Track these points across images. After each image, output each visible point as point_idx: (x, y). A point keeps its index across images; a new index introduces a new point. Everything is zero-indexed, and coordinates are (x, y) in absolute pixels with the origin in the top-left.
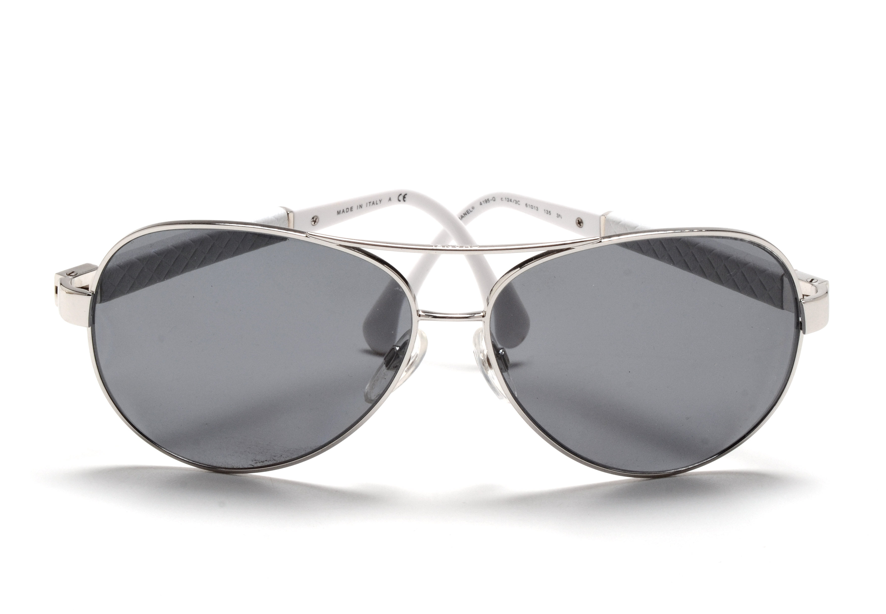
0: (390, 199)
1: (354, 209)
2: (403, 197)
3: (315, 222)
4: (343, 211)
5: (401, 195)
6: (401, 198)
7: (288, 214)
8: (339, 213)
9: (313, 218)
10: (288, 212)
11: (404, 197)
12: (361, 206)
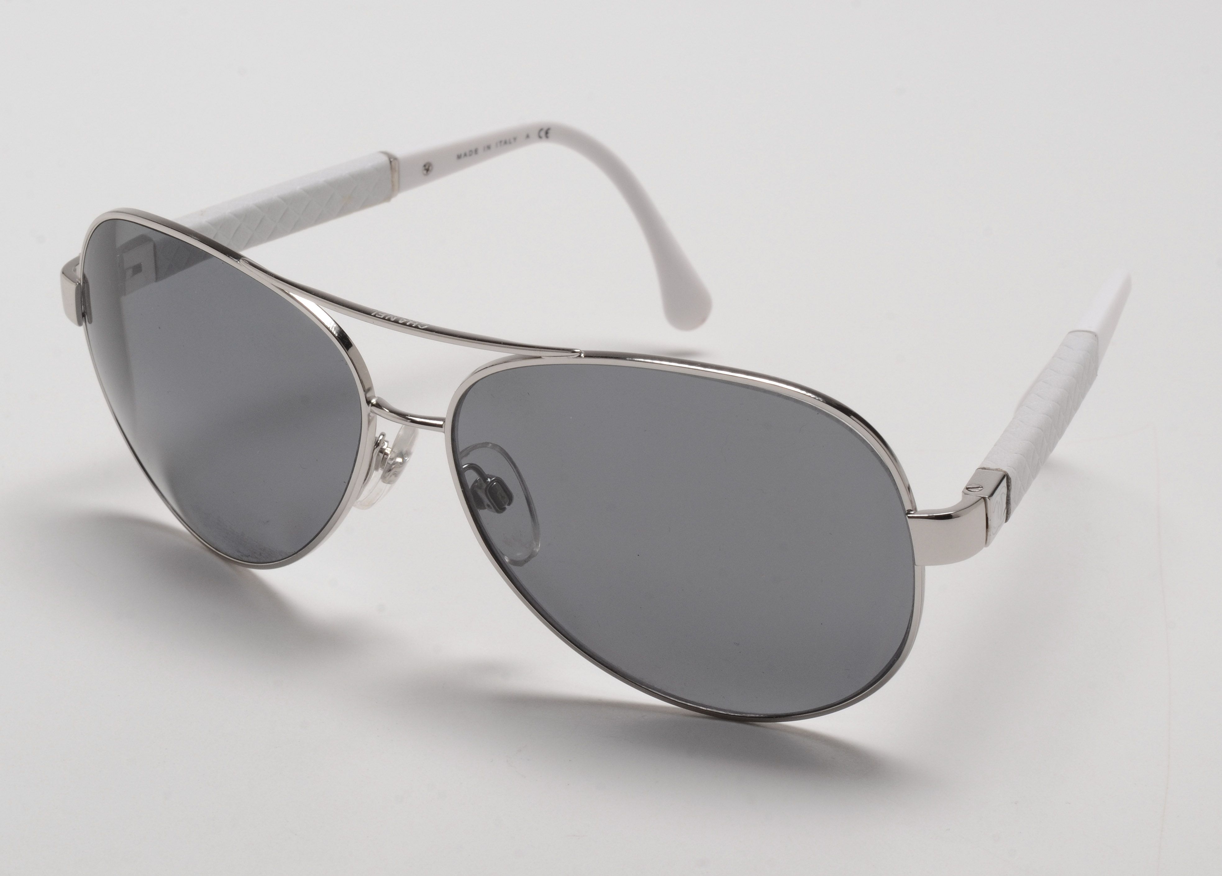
0: (528, 136)
1: (480, 151)
2: (545, 133)
3: (427, 170)
4: (465, 155)
5: (541, 130)
6: (543, 134)
7: (391, 162)
8: (459, 157)
9: (425, 166)
10: (392, 160)
11: (547, 133)
12: (489, 147)
